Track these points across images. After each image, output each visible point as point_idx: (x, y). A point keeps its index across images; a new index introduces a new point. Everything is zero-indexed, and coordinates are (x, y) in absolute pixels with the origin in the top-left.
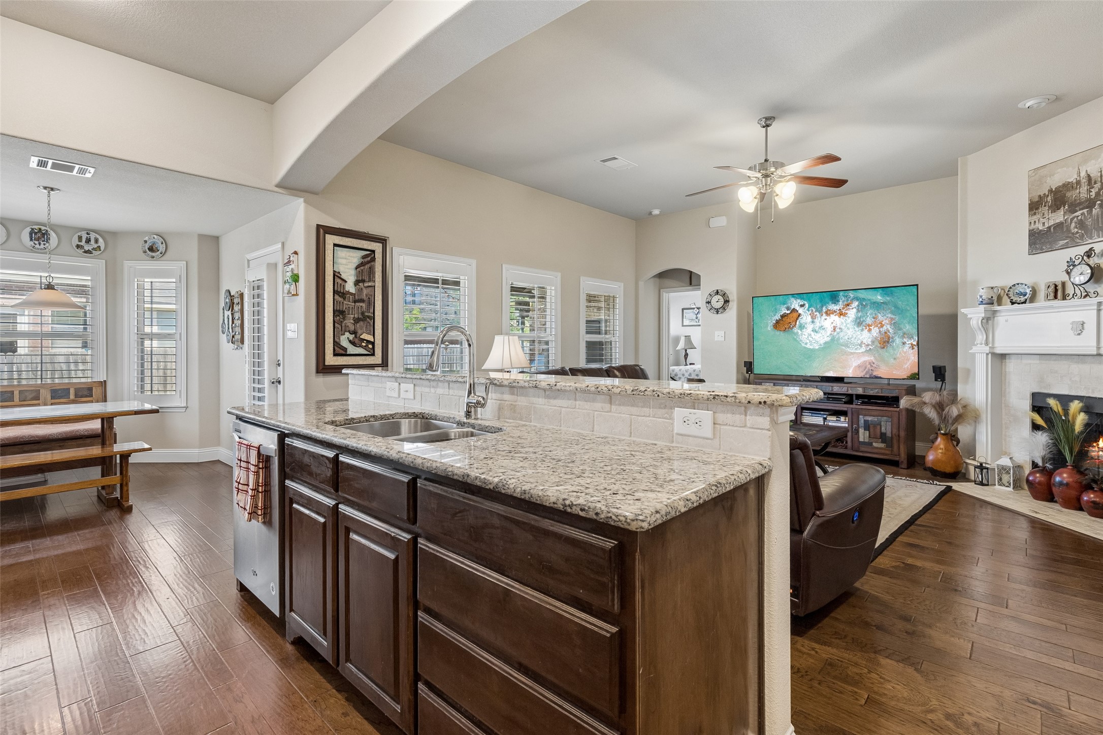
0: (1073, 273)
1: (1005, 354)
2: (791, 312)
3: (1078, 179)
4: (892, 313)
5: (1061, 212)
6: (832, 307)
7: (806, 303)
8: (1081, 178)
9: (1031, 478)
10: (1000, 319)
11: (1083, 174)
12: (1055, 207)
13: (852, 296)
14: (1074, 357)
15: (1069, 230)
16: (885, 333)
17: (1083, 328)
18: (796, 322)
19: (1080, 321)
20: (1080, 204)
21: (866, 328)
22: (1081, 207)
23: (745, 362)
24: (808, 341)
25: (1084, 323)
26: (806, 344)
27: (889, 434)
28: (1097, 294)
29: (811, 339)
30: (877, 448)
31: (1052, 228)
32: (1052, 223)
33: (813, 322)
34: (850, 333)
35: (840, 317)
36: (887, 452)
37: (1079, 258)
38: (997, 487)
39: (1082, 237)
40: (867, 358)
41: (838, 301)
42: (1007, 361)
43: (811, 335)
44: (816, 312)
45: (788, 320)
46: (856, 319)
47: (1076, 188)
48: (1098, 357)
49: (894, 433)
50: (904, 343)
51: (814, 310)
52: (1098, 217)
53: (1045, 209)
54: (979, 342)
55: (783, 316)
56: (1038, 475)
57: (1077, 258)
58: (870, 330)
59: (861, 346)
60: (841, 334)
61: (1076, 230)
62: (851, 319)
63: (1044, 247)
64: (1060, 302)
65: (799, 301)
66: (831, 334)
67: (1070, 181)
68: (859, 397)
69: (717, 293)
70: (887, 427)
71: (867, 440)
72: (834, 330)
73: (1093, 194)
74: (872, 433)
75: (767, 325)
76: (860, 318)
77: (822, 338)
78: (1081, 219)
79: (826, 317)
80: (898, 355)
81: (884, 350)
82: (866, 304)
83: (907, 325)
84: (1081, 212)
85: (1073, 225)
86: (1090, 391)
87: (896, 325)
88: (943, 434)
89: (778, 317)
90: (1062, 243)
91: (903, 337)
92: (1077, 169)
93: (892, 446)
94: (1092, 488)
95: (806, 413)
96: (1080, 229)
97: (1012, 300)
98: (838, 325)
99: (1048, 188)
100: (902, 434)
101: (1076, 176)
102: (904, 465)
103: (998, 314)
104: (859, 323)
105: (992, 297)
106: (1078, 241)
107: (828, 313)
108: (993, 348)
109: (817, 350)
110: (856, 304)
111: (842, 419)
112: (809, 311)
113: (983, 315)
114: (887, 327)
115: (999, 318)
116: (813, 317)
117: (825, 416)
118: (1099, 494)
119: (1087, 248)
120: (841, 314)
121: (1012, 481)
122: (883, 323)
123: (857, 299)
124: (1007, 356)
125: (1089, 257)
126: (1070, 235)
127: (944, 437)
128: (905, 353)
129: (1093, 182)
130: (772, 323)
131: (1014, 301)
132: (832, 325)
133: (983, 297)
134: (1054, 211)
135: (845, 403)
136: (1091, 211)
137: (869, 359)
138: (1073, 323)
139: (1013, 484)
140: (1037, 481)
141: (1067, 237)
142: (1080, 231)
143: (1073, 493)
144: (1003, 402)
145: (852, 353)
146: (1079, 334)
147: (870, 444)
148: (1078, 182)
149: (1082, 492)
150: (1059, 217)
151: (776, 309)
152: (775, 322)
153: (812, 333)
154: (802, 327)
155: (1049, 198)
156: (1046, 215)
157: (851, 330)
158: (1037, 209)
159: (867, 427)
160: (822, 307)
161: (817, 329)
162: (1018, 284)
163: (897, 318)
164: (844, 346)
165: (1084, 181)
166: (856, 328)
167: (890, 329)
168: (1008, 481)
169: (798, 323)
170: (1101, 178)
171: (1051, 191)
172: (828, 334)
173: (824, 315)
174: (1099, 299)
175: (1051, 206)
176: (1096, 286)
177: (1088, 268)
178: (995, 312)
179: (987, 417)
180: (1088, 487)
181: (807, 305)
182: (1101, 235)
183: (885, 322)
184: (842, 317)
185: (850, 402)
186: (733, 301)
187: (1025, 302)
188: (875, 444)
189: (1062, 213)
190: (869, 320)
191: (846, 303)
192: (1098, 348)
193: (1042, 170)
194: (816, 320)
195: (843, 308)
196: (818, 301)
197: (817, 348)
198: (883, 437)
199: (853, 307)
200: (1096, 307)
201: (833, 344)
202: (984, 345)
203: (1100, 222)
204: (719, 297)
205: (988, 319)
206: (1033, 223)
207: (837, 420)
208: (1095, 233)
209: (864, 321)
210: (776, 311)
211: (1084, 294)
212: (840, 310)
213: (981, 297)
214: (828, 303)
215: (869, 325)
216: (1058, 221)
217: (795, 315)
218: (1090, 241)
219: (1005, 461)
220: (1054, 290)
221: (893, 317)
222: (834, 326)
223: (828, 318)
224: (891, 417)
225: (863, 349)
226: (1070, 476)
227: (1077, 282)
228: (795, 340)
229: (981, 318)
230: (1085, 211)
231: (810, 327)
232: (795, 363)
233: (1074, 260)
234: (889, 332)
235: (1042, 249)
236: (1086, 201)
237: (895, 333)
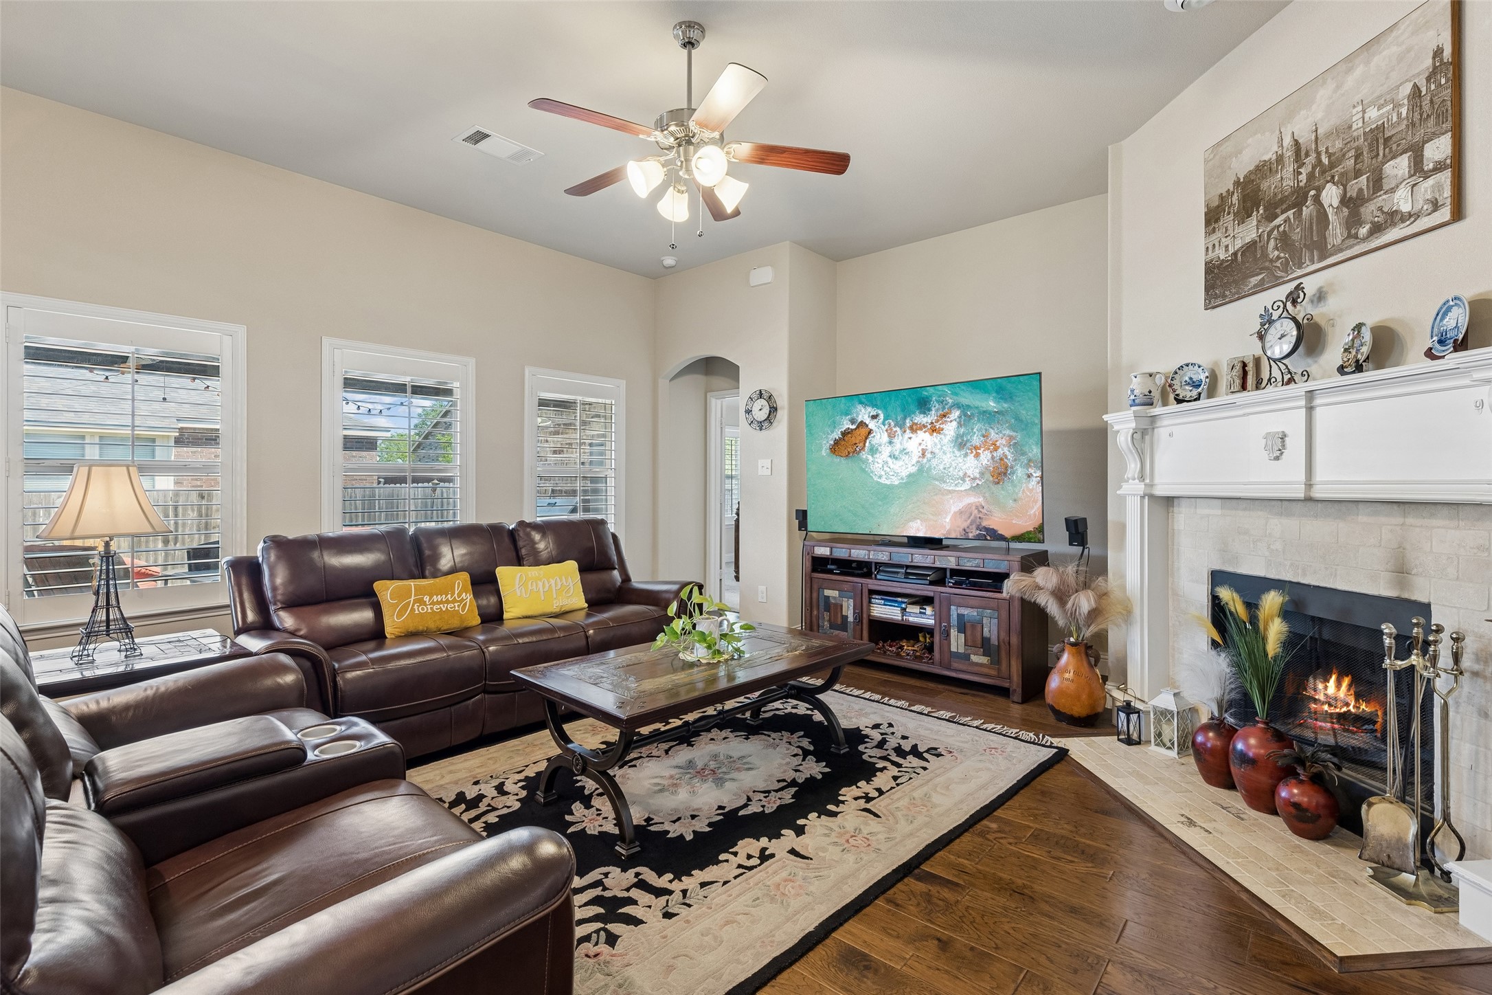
0: (1269, 338)
1: (1173, 498)
2: (858, 427)
3: (1280, 152)
4: (1012, 428)
5: (1253, 221)
6: (921, 419)
7: (880, 412)
8: (1284, 151)
9: (1200, 739)
10: (1162, 432)
11: (1287, 141)
12: (1243, 215)
13: (950, 401)
14: (1273, 503)
15: (1265, 255)
16: (1001, 459)
17: (1284, 446)
18: (865, 442)
19: (1278, 433)
20: (1282, 201)
21: (972, 452)
22: (1284, 206)
23: (797, 511)
24: (883, 473)
25: (1285, 436)
26: (880, 477)
27: (994, 641)
28: (1306, 375)
29: (888, 470)
30: (977, 664)
31: (1240, 254)
32: (1239, 244)
33: (890, 443)
34: (947, 459)
35: (931, 435)
36: (993, 672)
37: (1279, 307)
38: (1153, 747)
39: (1286, 268)
40: (973, 499)
41: (930, 410)
42: (1176, 509)
43: (887, 463)
44: (895, 426)
45: (853, 440)
46: (957, 438)
47: (1277, 171)
48: (1309, 504)
49: (1002, 638)
50: (1029, 476)
51: (892, 424)
52: (1311, 224)
53: (1228, 220)
54: (1130, 476)
55: (845, 434)
56: (1211, 734)
57: (1275, 308)
58: (977, 455)
59: (964, 481)
60: (934, 462)
61: (1276, 253)
62: (948, 437)
63: (1227, 293)
64: (1251, 393)
65: (869, 409)
66: (918, 462)
67: (1266, 158)
68: (954, 572)
69: (761, 395)
70: (991, 629)
71: (961, 650)
72: (923, 454)
73: (1303, 178)
74: (969, 638)
75: (821, 448)
76: (962, 436)
77: (904, 468)
78: (1284, 231)
79: (911, 435)
80: (1020, 494)
81: (999, 486)
82: (972, 414)
83: (1034, 447)
84: (1284, 216)
85: (1272, 243)
86: (1300, 571)
87: (1017, 447)
88: (1073, 645)
89: (837, 435)
90: (1254, 280)
91: (1028, 466)
92: (1278, 132)
93: (999, 662)
94: (1295, 775)
95: (877, 600)
96: (1283, 250)
97: (1178, 395)
98: (929, 448)
99: (1234, 178)
100: (1015, 640)
101: (1275, 148)
102: (1017, 697)
103: (1159, 424)
104: (960, 444)
105: (1150, 392)
106: (1279, 274)
107: (913, 429)
108: (1151, 486)
109: (897, 486)
110: (956, 414)
111: (929, 610)
112: (884, 425)
113: (1133, 425)
114: (1004, 450)
115: (1161, 430)
116: (891, 436)
117: (904, 606)
118: (1307, 788)
119: (1291, 286)
120: (934, 430)
121: (1176, 739)
122: (998, 444)
123: (957, 406)
124: (1176, 501)
125: (1294, 302)
126: (1267, 264)
127: (1074, 649)
128: (1031, 490)
129: (1303, 154)
130: (828, 445)
131: (1181, 397)
132: (920, 448)
133: (1136, 392)
134: (1241, 222)
135: (932, 583)
136: (1300, 211)
137: (976, 500)
138: (1267, 436)
139: (1178, 746)
140: (1209, 745)
141: (1262, 269)
142: (1282, 255)
143: (1264, 779)
144: (1170, 585)
145: (950, 492)
146: (1277, 458)
147: (966, 657)
148: (1280, 159)
149: (1280, 779)
150: (1249, 232)
151: (834, 422)
152: (832, 442)
153: (889, 459)
154: (874, 451)
155: (1235, 199)
156: (1230, 232)
157: (948, 455)
158: (1217, 220)
159: (962, 628)
160: (905, 418)
161: (897, 453)
162: (1187, 365)
163: (1019, 437)
164: (937, 480)
165: (1289, 154)
166: (956, 452)
167: (1007, 453)
168: (1170, 738)
169: (867, 444)
170: (1317, 143)
171: (1237, 183)
172: (914, 461)
173: (908, 431)
174: (1311, 385)
175: (1238, 212)
176: (1309, 361)
177: (1292, 324)
178: (1153, 418)
179: (1142, 616)
180: (1287, 773)
181: (882, 417)
182: (1316, 258)
183: (1002, 442)
184: (935, 434)
185: (940, 582)
186: (783, 408)
187: (1198, 399)
188: (974, 658)
189: (1255, 223)
190: (976, 440)
191: (941, 412)
192: (1309, 485)
193: (1224, 146)
194: (895, 440)
195: (937, 421)
196: (899, 409)
197: (897, 483)
198: (985, 646)
199: (952, 419)
200: (1303, 403)
201: (921, 477)
202: (1137, 481)
203: (1315, 233)
204: (763, 402)
205: (1144, 432)
206: (1210, 248)
207: (921, 613)
208: (1306, 255)
209: (968, 441)
210: (834, 425)
211: (1287, 377)
212: (932, 423)
213: (1132, 391)
214: (914, 413)
215: (976, 448)
216: (1248, 240)
217: (863, 431)
218: (1299, 272)
219: (1166, 701)
220: (1241, 372)
221: (1013, 434)
222: (923, 449)
223: (913, 436)
224: (997, 609)
225: (967, 485)
226: (1261, 745)
227: (1277, 355)
228: (863, 470)
229: (1131, 431)
230: (1290, 213)
231: (886, 451)
232: (863, 507)
233: (1271, 311)
234: (1006, 458)
235: (1224, 296)
236: (1292, 193)
237: (1015, 460)
